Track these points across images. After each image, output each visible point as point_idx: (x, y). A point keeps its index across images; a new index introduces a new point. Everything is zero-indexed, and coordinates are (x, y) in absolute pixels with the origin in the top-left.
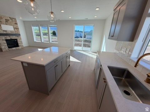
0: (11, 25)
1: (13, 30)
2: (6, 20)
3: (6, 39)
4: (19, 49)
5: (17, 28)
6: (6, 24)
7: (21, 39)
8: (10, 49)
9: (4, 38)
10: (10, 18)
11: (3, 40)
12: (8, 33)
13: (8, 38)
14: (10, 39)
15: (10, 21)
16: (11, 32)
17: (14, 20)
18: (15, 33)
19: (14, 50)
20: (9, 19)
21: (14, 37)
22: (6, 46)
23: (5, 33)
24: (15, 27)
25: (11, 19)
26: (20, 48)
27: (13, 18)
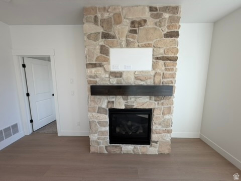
1: (149, 68)
2: (133, 23)
3: (110, 107)
6: (128, 45)
9: (104, 102)
11: (100, 110)
12: (124, 84)
13: (120, 103)
14: (123, 107)
15: (151, 23)
16: (136, 78)
17: (166, 16)
20: (147, 15)
24: (161, 52)
27: (166, 9)
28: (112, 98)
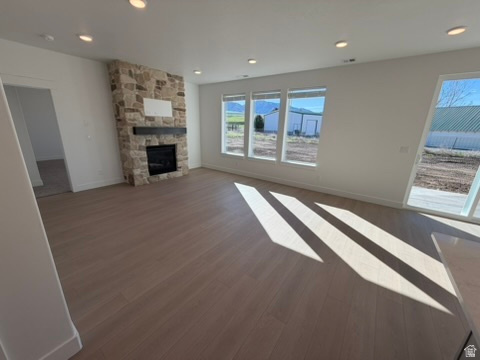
0: (168, 99)
1: (171, 115)
2: (158, 82)
3: (148, 144)
4: (175, 178)
5: (181, 110)
6: (156, 97)
7: (185, 145)
8: (154, 178)
9: (143, 141)
10: (168, 75)
11: (140, 148)
12: (156, 126)
13: (155, 142)
14: (157, 144)
15: (168, 84)
16: (164, 122)
17: (177, 82)
18: (173, 125)
19: (164, 181)
20: (166, 79)
21: (168, 140)
22: (144, 167)
23: (149, 124)
24: (177, 105)
25: (172, 81)
26: (178, 174)
27: (176, 77)
28: (149, 137)
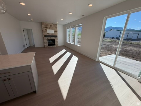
0: (53, 29)
1: (53, 33)
2: (50, 26)
5: (56, 32)
6: (50, 29)
7: (57, 40)
8: (49, 46)
9: (47, 38)
11: (46, 40)
12: (50, 35)
15: (53, 26)
16: (52, 34)
17: (55, 25)
18: (54, 35)
19: (52, 47)
20: (52, 25)
21: (53, 38)
22: (47, 44)
23: (48, 35)
24: (55, 30)
26: (55, 46)
27: (55, 24)
